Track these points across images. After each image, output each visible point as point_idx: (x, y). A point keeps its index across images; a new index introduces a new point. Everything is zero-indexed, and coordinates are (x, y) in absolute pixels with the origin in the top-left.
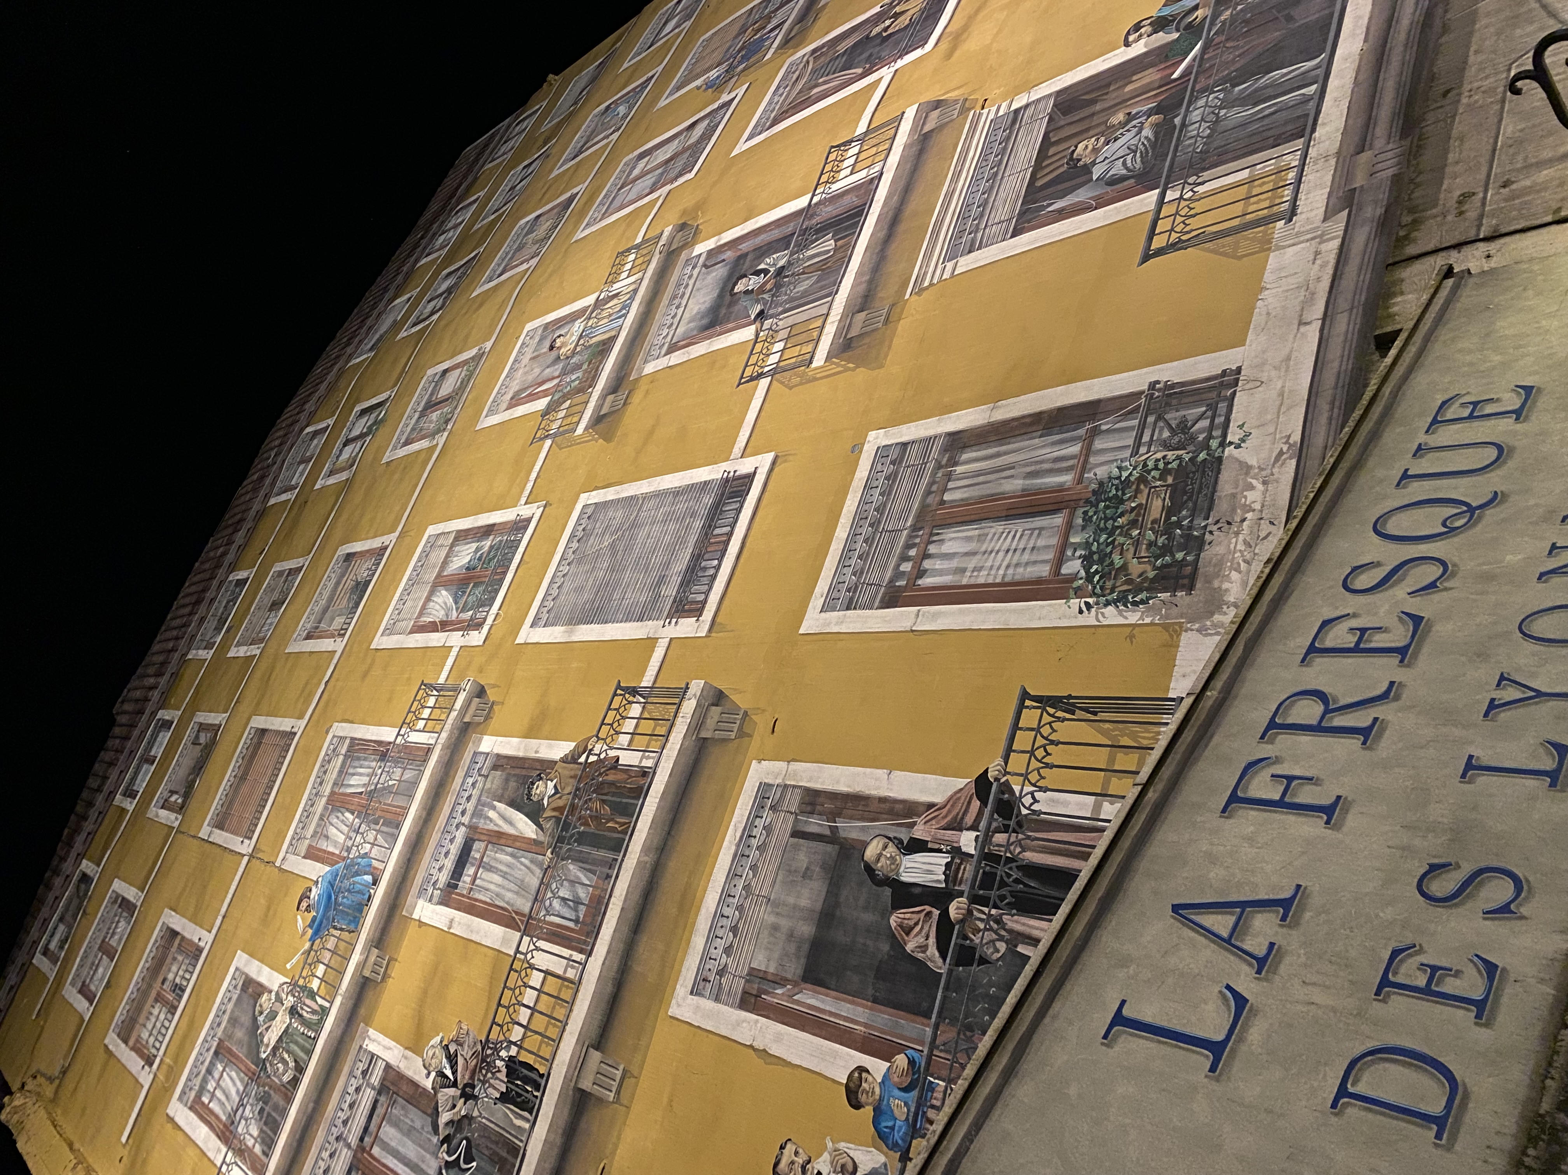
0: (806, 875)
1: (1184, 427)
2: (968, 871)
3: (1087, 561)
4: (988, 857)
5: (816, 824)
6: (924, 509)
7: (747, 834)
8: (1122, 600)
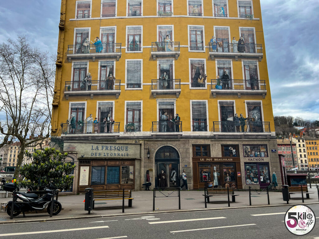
0: (107, 110)
1: (137, 129)
2: (109, 122)
3: (129, 124)
4: (110, 123)
5: (110, 109)
6: (135, 109)
7: (109, 103)
8: (126, 127)
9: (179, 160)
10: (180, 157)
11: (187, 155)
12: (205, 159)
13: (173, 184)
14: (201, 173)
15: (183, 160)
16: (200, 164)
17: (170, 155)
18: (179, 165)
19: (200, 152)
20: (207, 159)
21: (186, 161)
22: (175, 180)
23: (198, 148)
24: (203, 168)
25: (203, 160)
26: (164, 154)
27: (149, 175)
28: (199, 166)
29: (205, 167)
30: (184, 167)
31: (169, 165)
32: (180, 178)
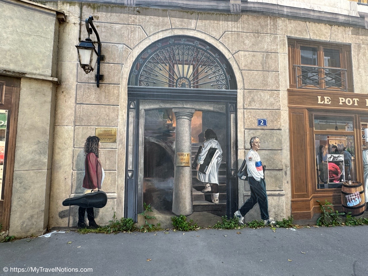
9: (236, 99)
10: (239, 85)
11: (269, 80)
12: (335, 100)
13: (208, 197)
14: (321, 154)
15: (253, 100)
16: (317, 118)
17: (196, 74)
18: (232, 116)
19: (318, 72)
20: (342, 100)
21: (261, 102)
22: (215, 180)
23: (309, 55)
24: (328, 135)
25: (327, 100)
26: (171, 70)
27: (97, 156)
28: (311, 126)
29: (336, 128)
30: (255, 125)
31: (191, 115)
32: (236, 171)
